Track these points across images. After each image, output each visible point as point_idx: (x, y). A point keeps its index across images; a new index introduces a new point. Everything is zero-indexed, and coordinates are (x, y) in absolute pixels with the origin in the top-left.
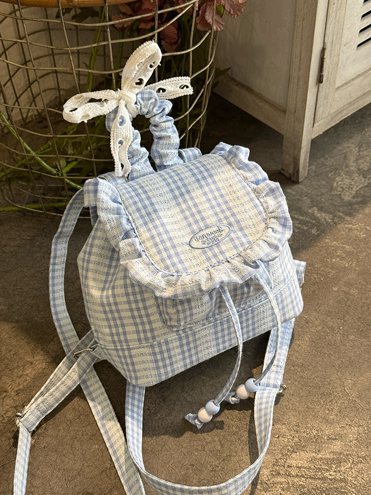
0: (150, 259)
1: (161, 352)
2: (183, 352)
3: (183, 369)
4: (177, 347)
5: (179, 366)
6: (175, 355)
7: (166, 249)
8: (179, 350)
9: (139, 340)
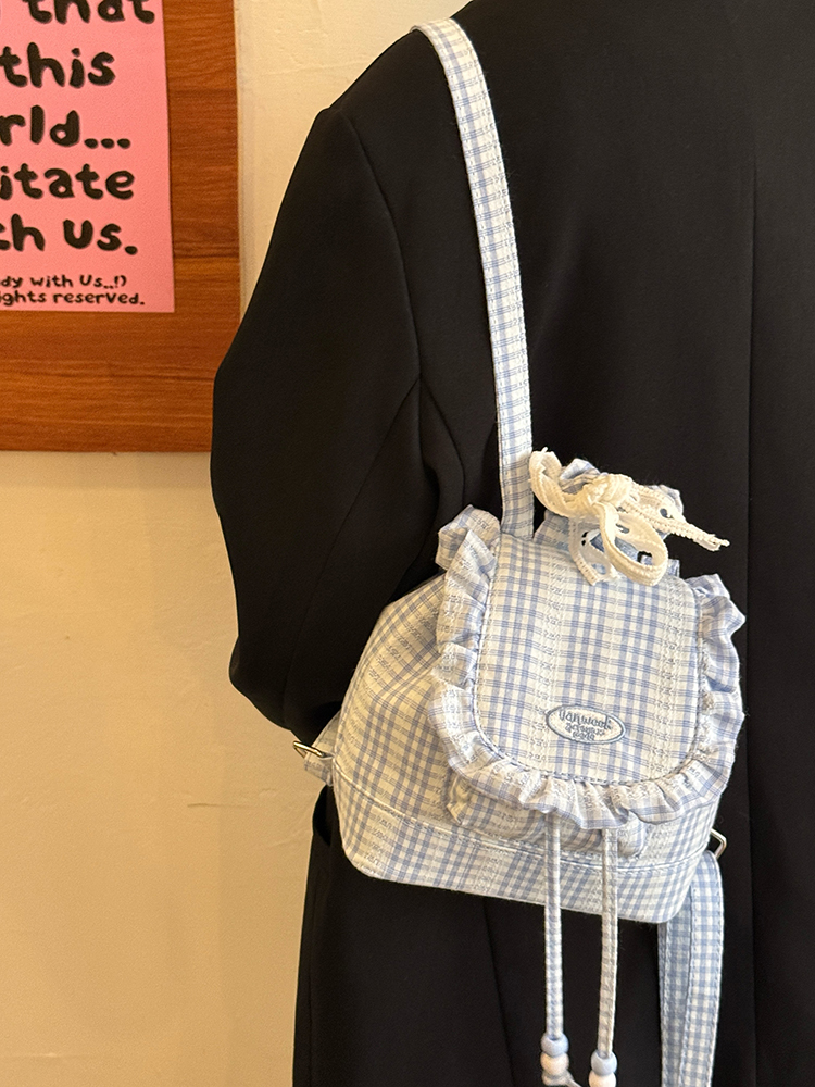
0: (475, 701)
1: (414, 840)
2: (446, 862)
3: (431, 884)
4: (441, 849)
5: (428, 876)
6: (431, 858)
7: (506, 702)
8: (441, 855)
9: (393, 800)
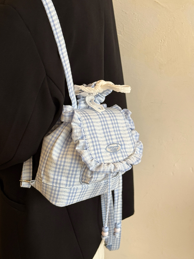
0: (90, 152)
1: (73, 193)
7: (97, 149)
9: (66, 185)
